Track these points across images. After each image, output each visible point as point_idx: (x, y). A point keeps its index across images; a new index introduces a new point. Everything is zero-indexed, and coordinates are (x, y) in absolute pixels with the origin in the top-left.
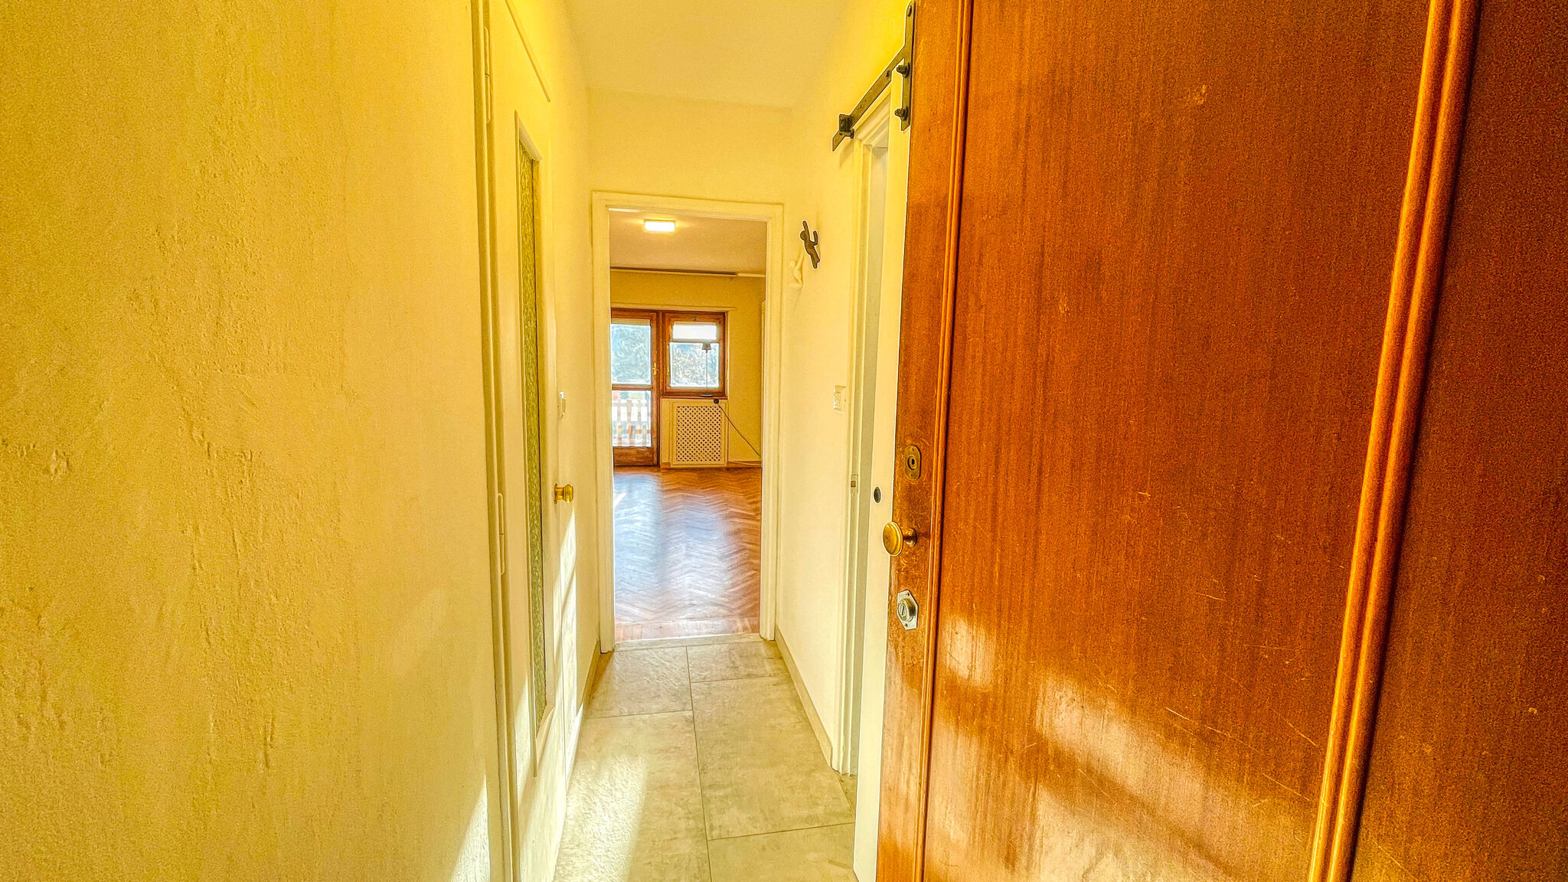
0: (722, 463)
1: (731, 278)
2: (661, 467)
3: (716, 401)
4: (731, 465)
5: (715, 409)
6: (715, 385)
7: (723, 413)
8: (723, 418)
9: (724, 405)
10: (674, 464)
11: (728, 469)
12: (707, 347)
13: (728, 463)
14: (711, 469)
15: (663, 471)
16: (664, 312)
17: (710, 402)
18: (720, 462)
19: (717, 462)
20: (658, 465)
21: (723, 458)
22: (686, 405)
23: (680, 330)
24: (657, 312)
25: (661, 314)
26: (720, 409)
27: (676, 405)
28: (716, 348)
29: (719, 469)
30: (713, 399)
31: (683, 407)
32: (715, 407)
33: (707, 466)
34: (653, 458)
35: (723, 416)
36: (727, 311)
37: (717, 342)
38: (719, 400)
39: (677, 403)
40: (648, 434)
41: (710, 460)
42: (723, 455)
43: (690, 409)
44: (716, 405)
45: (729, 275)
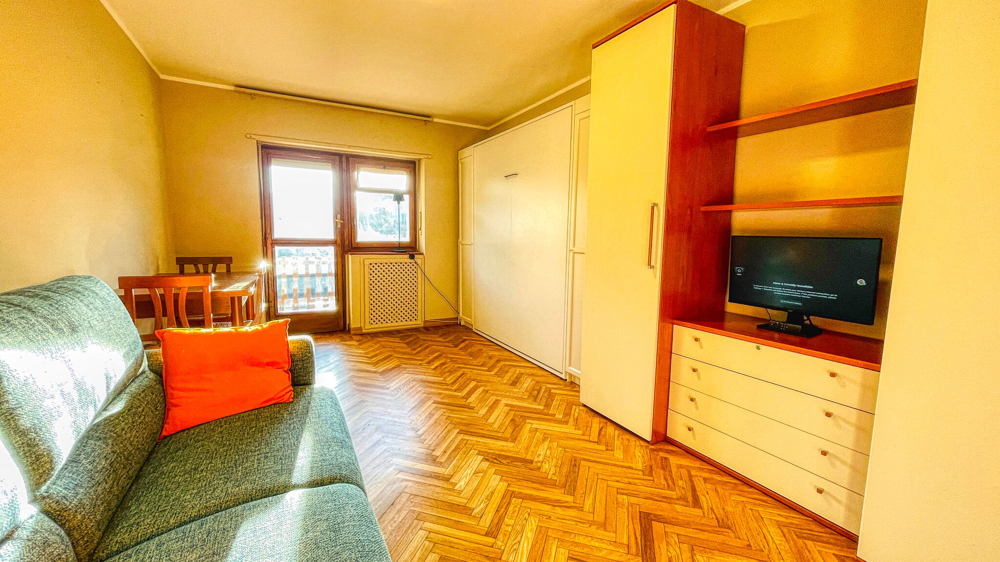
0: (420, 323)
1: (427, 122)
2: (352, 332)
3: (412, 257)
4: (428, 324)
5: (411, 265)
6: (406, 239)
7: (419, 269)
8: (419, 277)
9: (420, 260)
10: (368, 328)
11: (425, 329)
12: (399, 198)
13: (425, 322)
15: (355, 338)
16: (348, 156)
17: (405, 258)
18: (418, 322)
19: (415, 322)
20: (346, 331)
21: (419, 318)
24: (340, 155)
25: (344, 157)
26: (416, 265)
27: (367, 262)
29: (417, 329)
30: (407, 254)
31: (376, 264)
32: (411, 263)
33: (404, 327)
34: (339, 323)
35: (419, 272)
36: (419, 160)
37: (409, 193)
38: (415, 255)
39: (370, 260)
40: (330, 294)
41: (406, 320)
42: (419, 314)
43: (384, 266)
44: (412, 261)
45: (424, 118)
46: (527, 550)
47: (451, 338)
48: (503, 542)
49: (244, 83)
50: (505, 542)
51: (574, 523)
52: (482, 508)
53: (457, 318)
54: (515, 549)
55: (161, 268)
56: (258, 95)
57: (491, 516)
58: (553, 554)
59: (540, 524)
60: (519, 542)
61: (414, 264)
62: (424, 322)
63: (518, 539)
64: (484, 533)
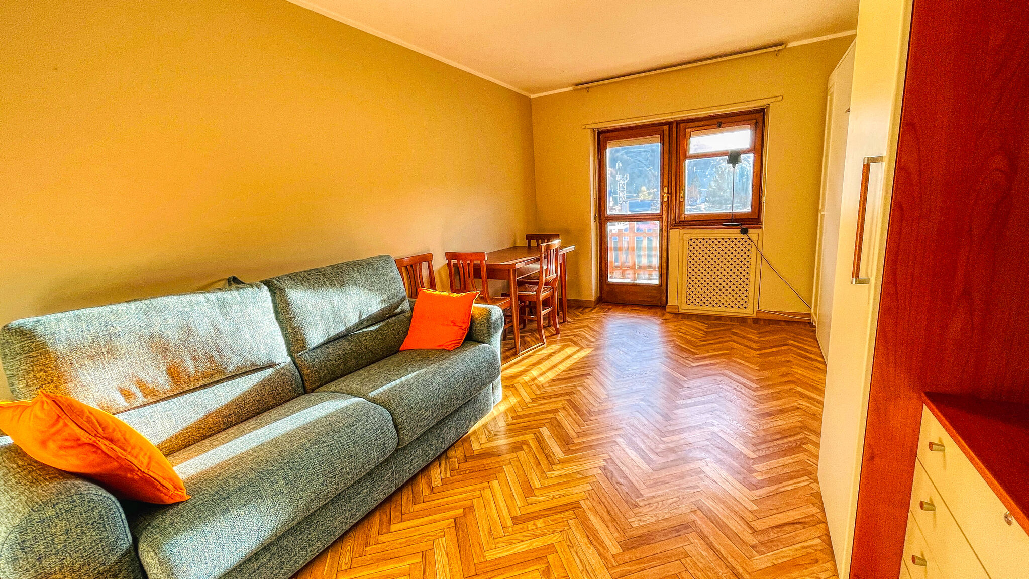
0: (749, 312)
1: (777, 53)
2: (668, 310)
3: (744, 231)
4: (761, 316)
5: (742, 242)
6: (745, 207)
7: (753, 247)
8: (753, 256)
9: (756, 235)
10: (684, 308)
11: (756, 321)
12: (736, 159)
13: (759, 312)
14: (731, 318)
15: (669, 315)
16: (678, 122)
17: (734, 232)
18: (747, 311)
19: (743, 310)
20: (663, 306)
21: (751, 306)
22: (702, 236)
23: (699, 143)
24: (670, 124)
25: (674, 125)
26: (749, 241)
27: (687, 237)
28: (748, 162)
29: (743, 320)
30: (739, 228)
31: (697, 239)
32: (742, 239)
33: (727, 314)
34: (661, 298)
35: (754, 250)
36: (768, 106)
37: (753, 150)
38: (749, 229)
39: (689, 235)
40: (654, 268)
41: (732, 307)
42: (750, 302)
43: (707, 242)
44: (744, 236)
45: (776, 48)
46: (517, 551)
47: (777, 337)
48: (513, 531)
49: (583, 81)
50: (515, 532)
51: (581, 568)
52: (539, 500)
53: (809, 315)
54: (512, 542)
55: (518, 241)
56: (592, 87)
57: (538, 508)
58: (526, 571)
59: (556, 545)
60: (522, 541)
61: (747, 240)
62: (757, 312)
63: (524, 539)
64: (514, 515)
